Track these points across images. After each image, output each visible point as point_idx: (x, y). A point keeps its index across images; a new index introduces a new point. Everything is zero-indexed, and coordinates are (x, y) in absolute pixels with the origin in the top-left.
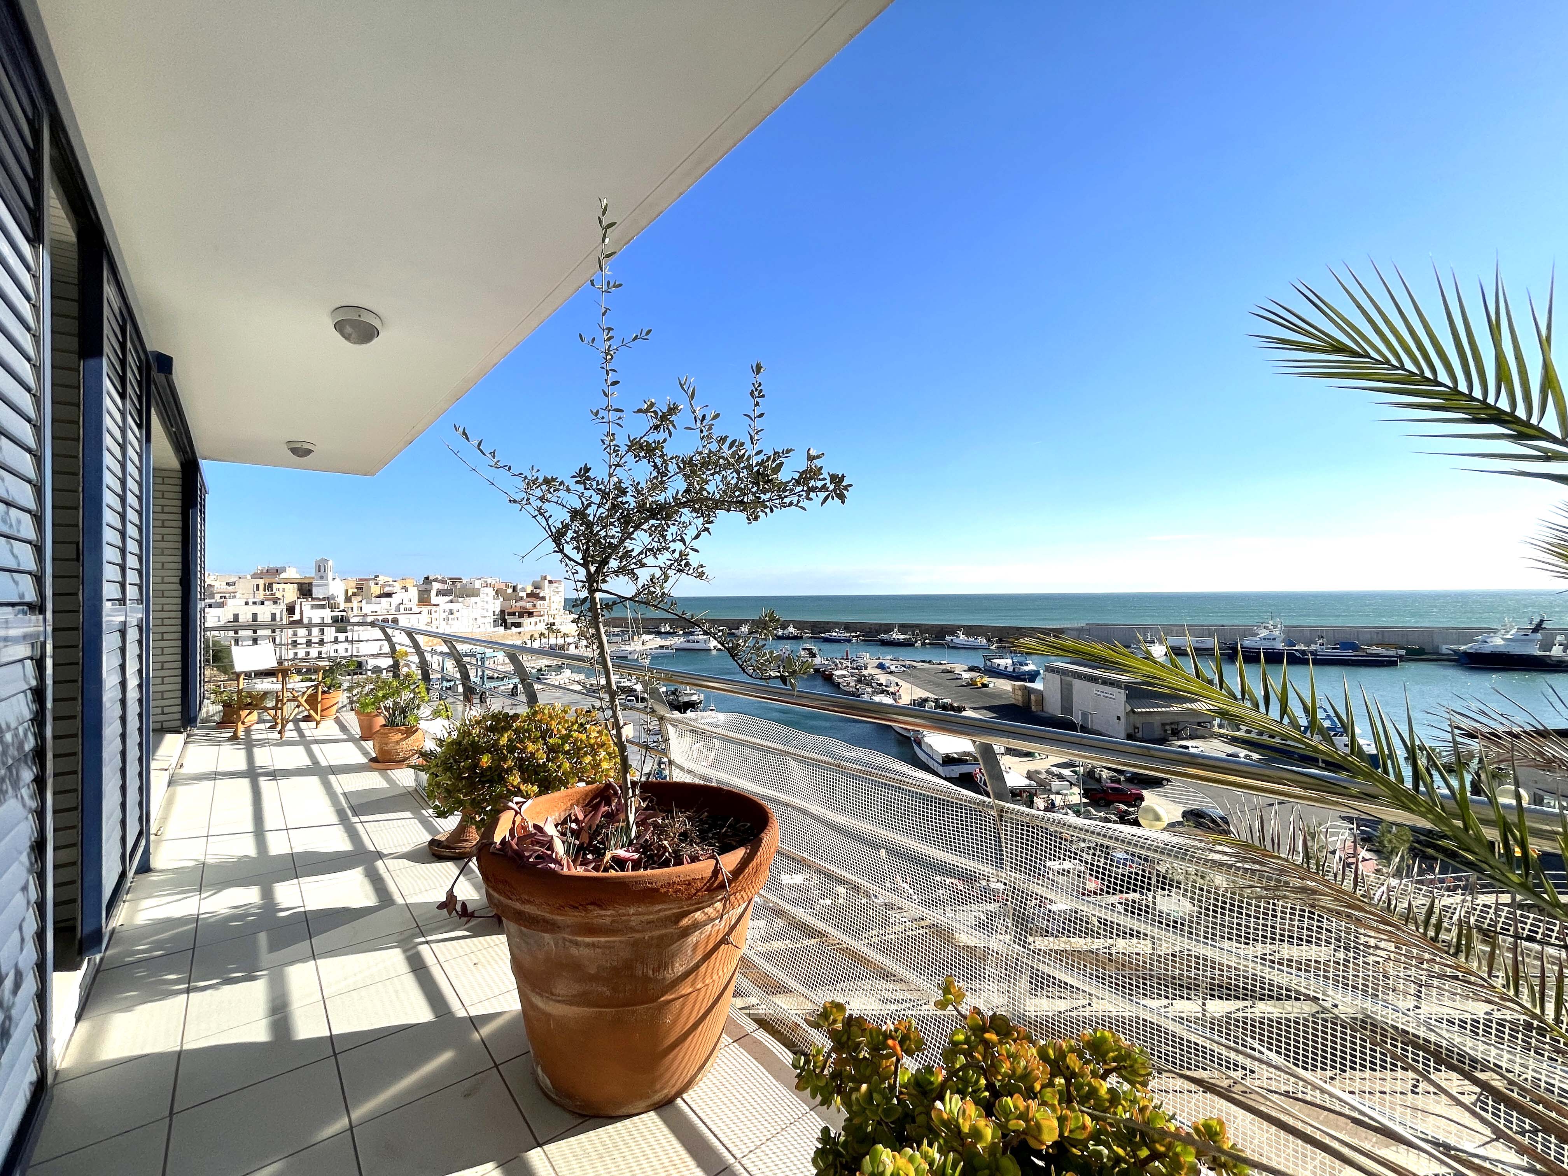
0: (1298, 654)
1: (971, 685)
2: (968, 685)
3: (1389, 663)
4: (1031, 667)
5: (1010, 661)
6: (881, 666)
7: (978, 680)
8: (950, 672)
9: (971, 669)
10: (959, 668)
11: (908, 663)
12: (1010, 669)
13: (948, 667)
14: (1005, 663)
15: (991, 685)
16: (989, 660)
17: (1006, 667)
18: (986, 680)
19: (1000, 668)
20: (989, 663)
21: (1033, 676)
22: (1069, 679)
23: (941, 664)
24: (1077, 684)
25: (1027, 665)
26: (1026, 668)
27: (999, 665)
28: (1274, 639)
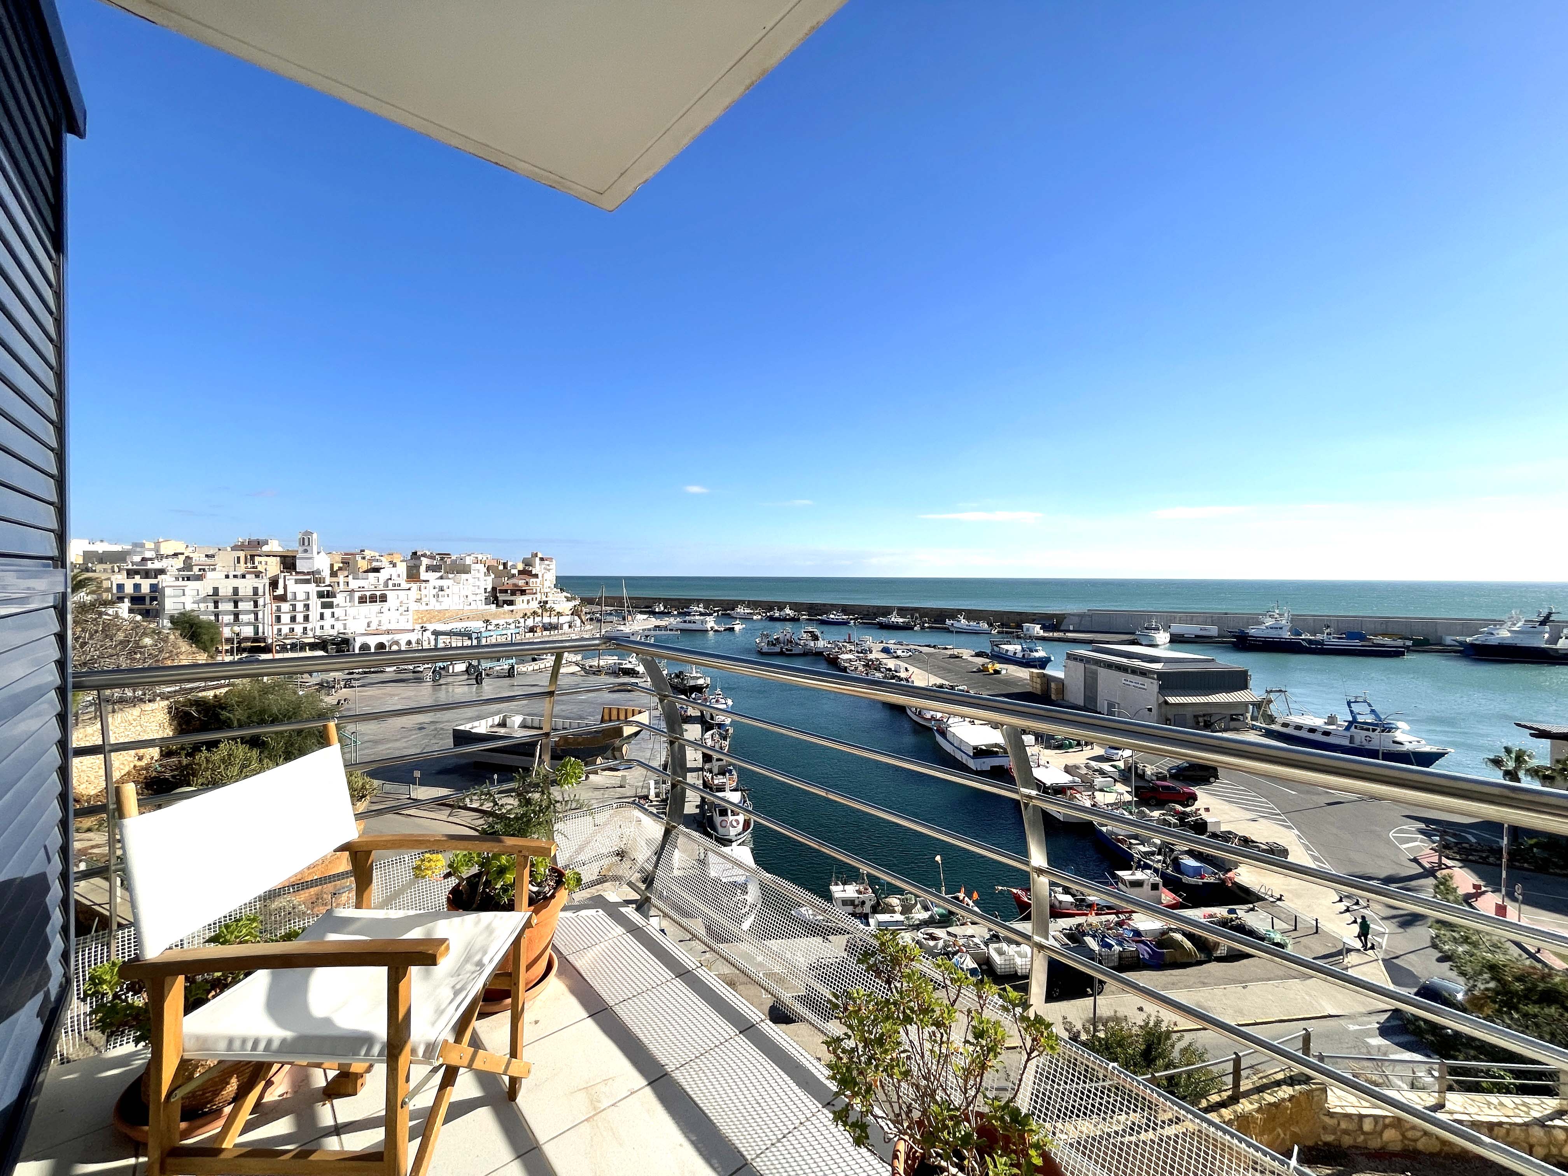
0: (1304, 643)
1: (983, 671)
2: (979, 671)
3: (1396, 653)
4: (1041, 654)
5: (1019, 648)
6: (886, 650)
7: (990, 666)
8: (958, 657)
9: (978, 655)
10: (966, 654)
11: (913, 647)
12: (1019, 655)
13: (956, 651)
14: (1013, 648)
15: (1003, 672)
16: (997, 646)
17: (1015, 653)
18: (998, 666)
19: (1009, 653)
20: (996, 649)
21: (1043, 663)
22: (1094, 667)
23: (946, 649)
24: (1102, 672)
25: (1036, 651)
26: (1037, 655)
27: (1007, 651)
28: (1281, 628)
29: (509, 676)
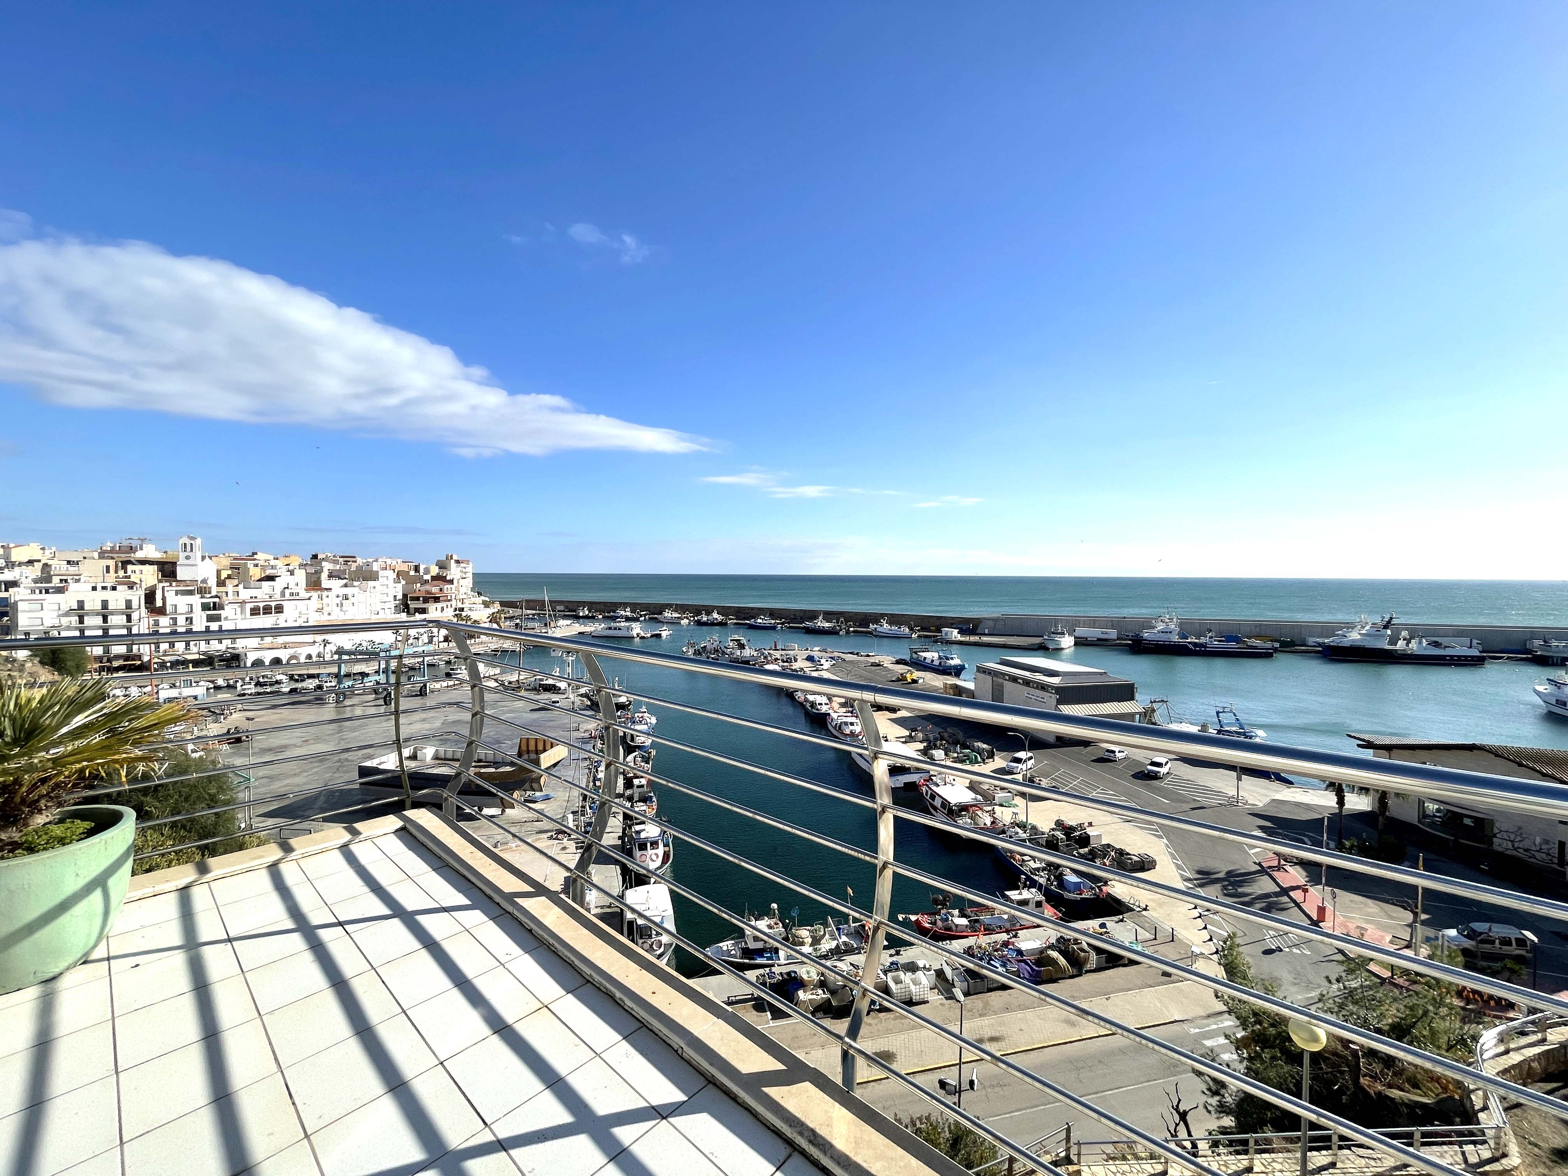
0: (1190, 646)
1: (901, 680)
2: (898, 680)
3: (1266, 655)
4: (956, 662)
5: (936, 655)
6: (810, 659)
7: (908, 675)
8: (879, 665)
9: (899, 662)
10: (887, 661)
11: (836, 654)
12: (937, 663)
13: (876, 660)
14: (931, 656)
15: (921, 681)
16: (916, 653)
17: (932, 661)
18: (916, 674)
19: (926, 661)
20: (914, 656)
21: (958, 671)
22: (1001, 680)
23: (868, 656)
24: (1008, 686)
25: (952, 659)
26: (952, 662)
27: (925, 658)
28: (1170, 632)
29: (421, 695)
